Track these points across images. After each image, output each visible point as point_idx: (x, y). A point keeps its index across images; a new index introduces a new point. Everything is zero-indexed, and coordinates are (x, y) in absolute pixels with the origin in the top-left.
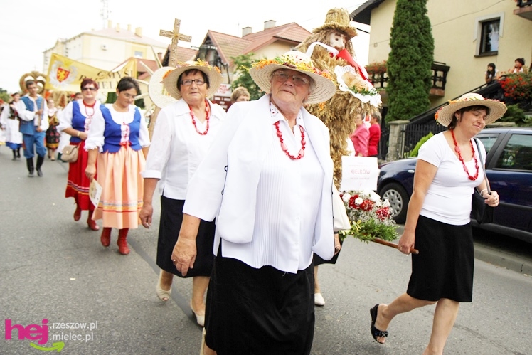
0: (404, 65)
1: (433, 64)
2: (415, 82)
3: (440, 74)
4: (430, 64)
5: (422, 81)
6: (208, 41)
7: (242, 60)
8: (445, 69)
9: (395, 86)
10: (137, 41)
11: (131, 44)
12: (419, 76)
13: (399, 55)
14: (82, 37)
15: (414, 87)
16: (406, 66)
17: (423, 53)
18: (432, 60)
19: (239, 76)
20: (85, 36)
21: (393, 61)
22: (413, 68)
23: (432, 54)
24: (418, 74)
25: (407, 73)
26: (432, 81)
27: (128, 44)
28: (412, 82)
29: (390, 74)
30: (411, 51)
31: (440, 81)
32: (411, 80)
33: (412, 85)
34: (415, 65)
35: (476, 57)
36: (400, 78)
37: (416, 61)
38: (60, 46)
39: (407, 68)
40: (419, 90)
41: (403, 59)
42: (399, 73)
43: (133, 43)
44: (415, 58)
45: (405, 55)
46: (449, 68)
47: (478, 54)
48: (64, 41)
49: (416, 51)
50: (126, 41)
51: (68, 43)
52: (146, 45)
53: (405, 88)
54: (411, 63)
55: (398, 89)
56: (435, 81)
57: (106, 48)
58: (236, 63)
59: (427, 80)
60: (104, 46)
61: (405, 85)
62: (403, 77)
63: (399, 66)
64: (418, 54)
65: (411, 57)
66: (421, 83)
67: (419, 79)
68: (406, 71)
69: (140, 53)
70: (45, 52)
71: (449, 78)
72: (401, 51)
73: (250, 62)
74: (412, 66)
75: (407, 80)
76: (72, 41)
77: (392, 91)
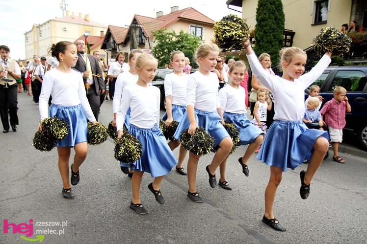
0: (265, 32)
1: (284, 31)
2: (273, 43)
3: (289, 37)
4: (282, 31)
5: (277, 42)
6: (135, 22)
7: (159, 33)
8: (292, 34)
9: (260, 46)
10: (86, 24)
11: (83, 26)
12: (275, 39)
13: (262, 26)
14: (50, 22)
15: (272, 46)
16: (267, 33)
17: (277, 24)
18: (284, 28)
19: (157, 44)
20: (52, 22)
21: (259, 30)
22: (271, 34)
23: (284, 24)
24: (275, 38)
25: (268, 38)
26: (284, 42)
27: (80, 26)
28: (271, 43)
29: (256, 38)
30: (270, 23)
31: (289, 42)
32: (270, 42)
33: (271, 45)
34: (273, 32)
35: (312, 25)
36: (263, 41)
37: (273, 29)
38: (36, 29)
39: (267, 34)
40: (275, 49)
41: (264, 28)
42: (262, 37)
43: (84, 25)
44: (273, 27)
45: (266, 26)
46: (294, 33)
47: (314, 23)
48: (38, 26)
49: (273, 23)
50: (79, 24)
51: (41, 27)
52: (93, 26)
53: (266, 47)
54: (270, 31)
55: (262, 48)
56: (286, 42)
57: (67, 29)
58: (154, 35)
59: (280, 42)
60: (65, 28)
61: (266, 45)
62: (265, 40)
63: (262, 33)
64: (275, 24)
65: (270, 27)
66: (276, 44)
67: (275, 41)
68: (267, 36)
69: (89, 32)
70: (26, 34)
71: (294, 40)
72: (263, 23)
73: (164, 34)
74: (270, 33)
75: (268, 42)
76: (44, 26)
77: (258, 49)
